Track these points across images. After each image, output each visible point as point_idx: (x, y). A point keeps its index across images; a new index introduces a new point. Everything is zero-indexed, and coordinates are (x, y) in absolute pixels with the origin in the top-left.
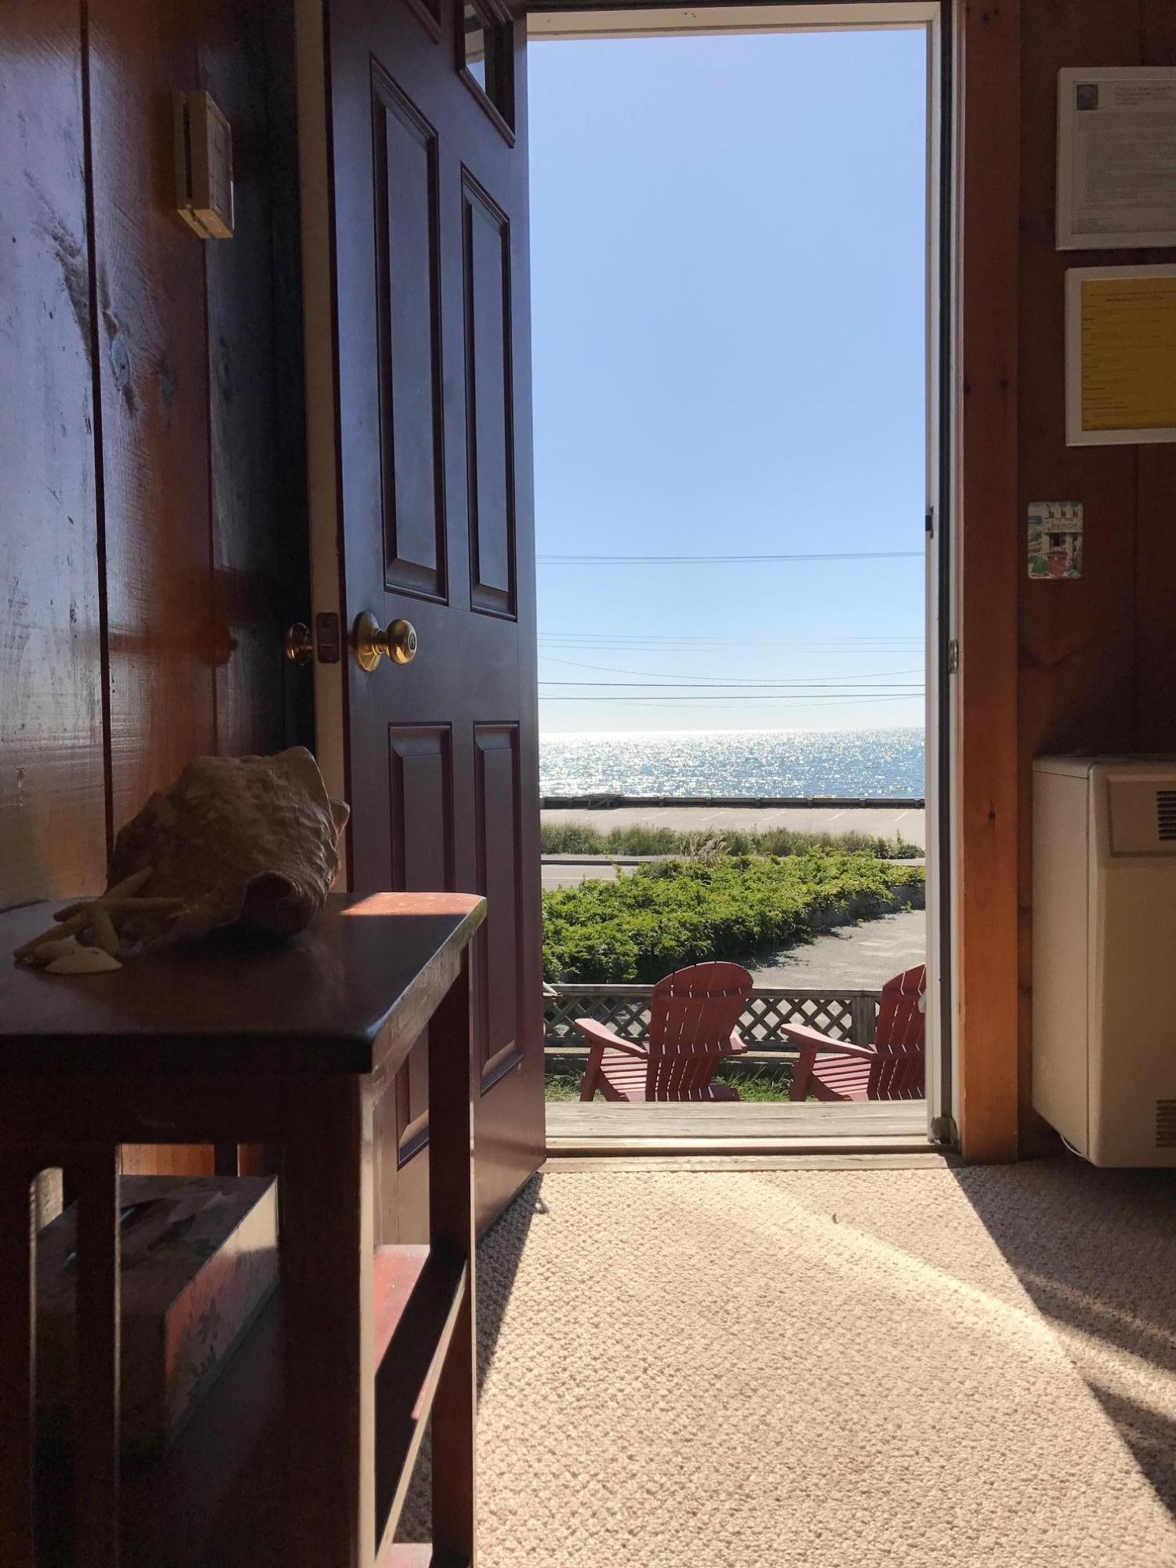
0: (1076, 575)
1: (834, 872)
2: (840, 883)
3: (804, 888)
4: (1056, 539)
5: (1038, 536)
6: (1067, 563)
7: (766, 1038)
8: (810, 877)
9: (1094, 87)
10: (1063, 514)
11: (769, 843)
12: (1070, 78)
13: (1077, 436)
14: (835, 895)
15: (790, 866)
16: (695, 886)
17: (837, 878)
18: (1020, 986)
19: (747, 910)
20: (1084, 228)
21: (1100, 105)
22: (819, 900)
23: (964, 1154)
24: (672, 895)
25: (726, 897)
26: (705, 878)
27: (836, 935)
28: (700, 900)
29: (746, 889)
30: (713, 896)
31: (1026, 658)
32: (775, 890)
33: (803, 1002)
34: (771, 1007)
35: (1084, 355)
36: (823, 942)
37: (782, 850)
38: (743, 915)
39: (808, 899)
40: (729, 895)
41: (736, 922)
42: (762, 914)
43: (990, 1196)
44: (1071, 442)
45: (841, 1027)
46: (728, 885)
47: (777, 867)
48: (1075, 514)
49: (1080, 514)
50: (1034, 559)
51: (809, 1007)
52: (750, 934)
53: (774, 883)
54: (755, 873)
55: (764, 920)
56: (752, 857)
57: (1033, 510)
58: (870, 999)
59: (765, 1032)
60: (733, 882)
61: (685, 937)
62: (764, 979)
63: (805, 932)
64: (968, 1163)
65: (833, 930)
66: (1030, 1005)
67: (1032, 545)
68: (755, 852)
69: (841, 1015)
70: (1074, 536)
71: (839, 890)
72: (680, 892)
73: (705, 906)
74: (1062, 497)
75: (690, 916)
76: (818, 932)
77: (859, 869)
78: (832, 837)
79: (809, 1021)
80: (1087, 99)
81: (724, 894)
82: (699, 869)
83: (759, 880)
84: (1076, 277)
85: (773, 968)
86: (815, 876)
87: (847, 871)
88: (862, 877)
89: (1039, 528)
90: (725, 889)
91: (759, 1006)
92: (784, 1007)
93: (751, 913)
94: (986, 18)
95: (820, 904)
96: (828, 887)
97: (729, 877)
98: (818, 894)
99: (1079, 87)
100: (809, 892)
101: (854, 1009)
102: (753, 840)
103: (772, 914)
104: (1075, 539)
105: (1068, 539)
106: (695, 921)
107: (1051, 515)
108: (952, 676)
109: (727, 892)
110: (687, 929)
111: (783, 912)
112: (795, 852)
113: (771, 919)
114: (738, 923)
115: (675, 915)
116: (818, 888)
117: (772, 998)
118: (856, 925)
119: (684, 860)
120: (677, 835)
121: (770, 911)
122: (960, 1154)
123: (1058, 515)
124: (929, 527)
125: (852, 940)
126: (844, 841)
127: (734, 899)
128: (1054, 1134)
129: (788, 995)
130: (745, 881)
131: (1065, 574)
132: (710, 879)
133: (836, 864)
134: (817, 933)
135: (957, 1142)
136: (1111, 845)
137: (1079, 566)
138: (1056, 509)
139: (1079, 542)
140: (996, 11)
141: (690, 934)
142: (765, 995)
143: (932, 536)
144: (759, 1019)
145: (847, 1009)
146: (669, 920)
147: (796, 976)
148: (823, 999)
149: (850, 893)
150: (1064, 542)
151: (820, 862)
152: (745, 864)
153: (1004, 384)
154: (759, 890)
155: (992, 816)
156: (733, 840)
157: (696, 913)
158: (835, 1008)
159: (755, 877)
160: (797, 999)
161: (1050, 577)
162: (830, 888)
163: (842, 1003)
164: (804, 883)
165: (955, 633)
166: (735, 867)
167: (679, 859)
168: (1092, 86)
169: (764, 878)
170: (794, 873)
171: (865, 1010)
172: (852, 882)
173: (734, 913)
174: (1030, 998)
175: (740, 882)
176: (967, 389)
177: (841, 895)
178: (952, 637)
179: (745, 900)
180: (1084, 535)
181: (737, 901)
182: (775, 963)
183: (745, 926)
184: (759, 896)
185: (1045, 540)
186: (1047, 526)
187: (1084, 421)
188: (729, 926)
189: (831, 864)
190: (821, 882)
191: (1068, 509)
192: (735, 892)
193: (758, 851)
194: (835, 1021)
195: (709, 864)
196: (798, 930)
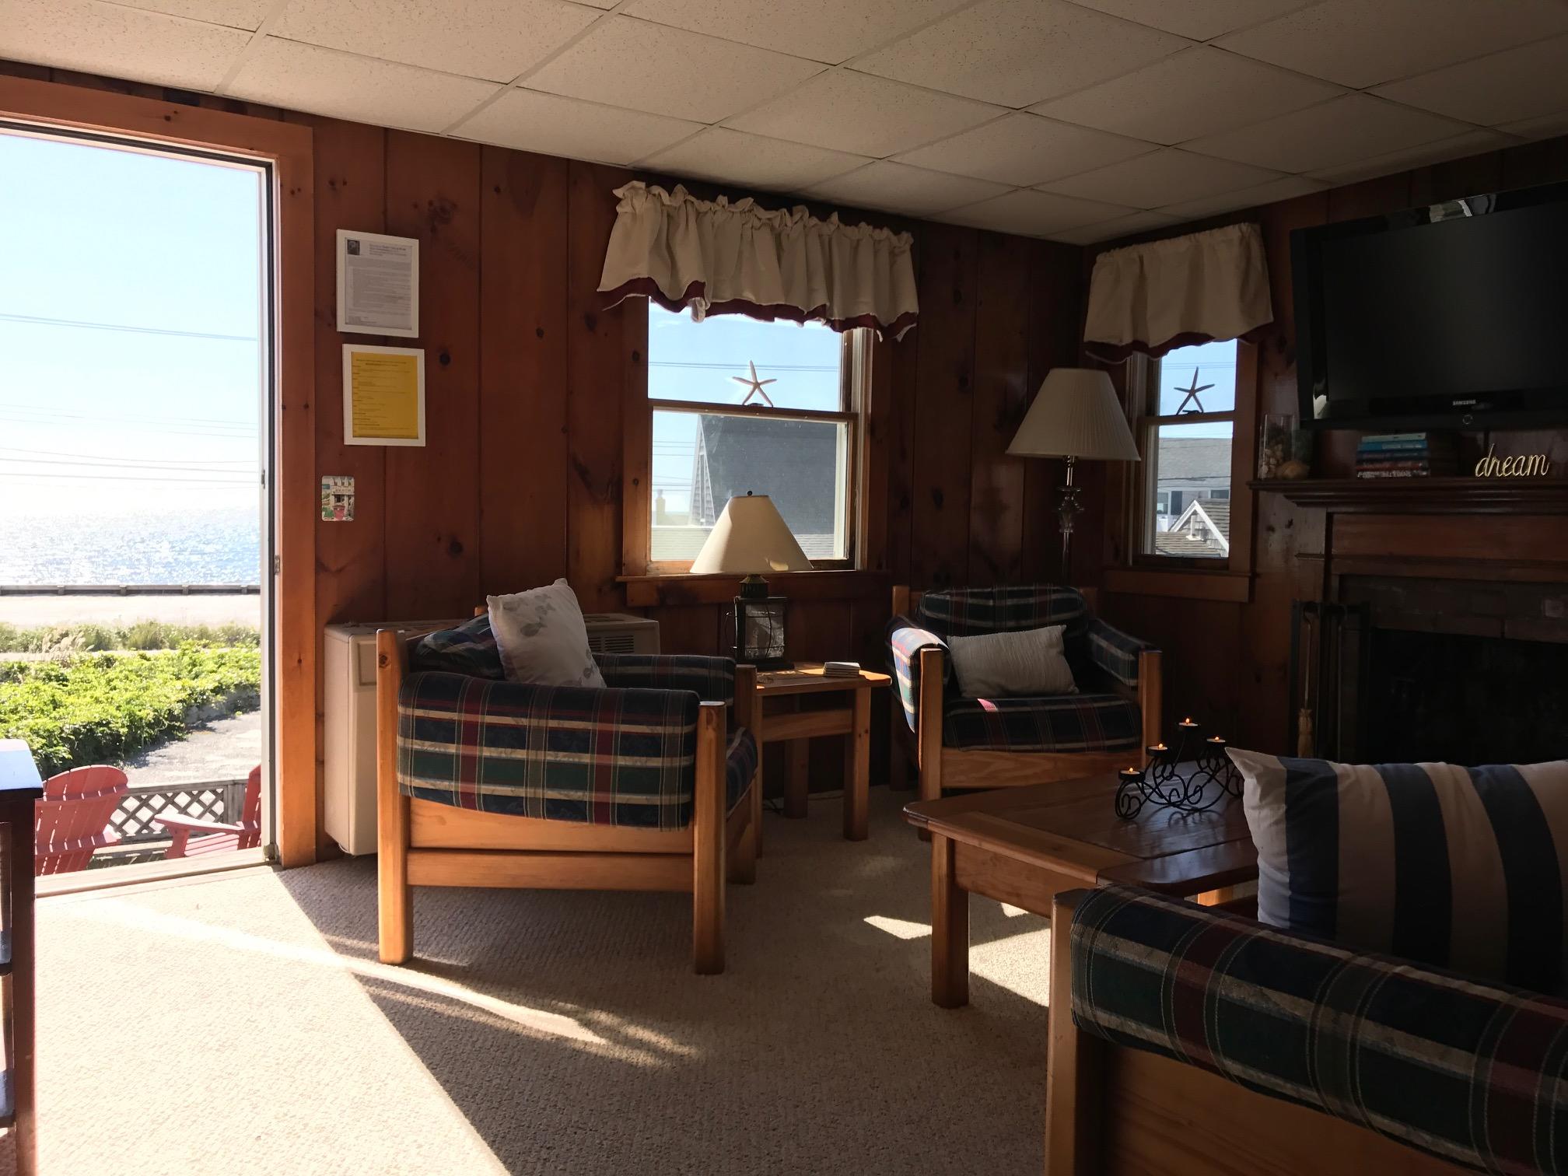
0: (350, 519)
1: (211, 666)
2: (217, 677)
3: (179, 684)
4: (339, 498)
5: (328, 496)
6: (345, 512)
7: (139, 832)
8: (185, 673)
9: (357, 242)
10: (343, 484)
11: (137, 637)
12: (343, 236)
13: (349, 440)
14: (212, 691)
15: (163, 662)
16: (50, 689)
17: (215, 672)
18: (317, 760)
19: (112, 710)
20: (351, 321)
21: (361, 252)
22: (195, 696)
23: (283, 864)
24: (21, 701)
25: (88, 699)
26: (62, 680)
27: (211, 729)
28: (56, 705)
29: (111, 689)
30: (72, 699)
31: (320, 567)
32: (146, 689)
33: (176, 795)
34: (144, 803)
35: (353, 393)
36: (196, 736)
37: (154, 644)
38: (109, 717)
39: (183, 695)
40: (92, 697)
41: (99, 724)
42: (131, 715)
43: (296, 882)
44: (347, 443)
45: (213, 813)
46: (89, 686)
47: (147, 664)
48: (350, 484)
49: (353, 484)
50: (325, 509)
51: (183, 799)
52: (117, 736)
53: (144, 681)
54: (121, 672)
55: (134, 723)
56: (119, 653)
57: (325, 481)
58: (241, 786)
59: (138, 826)
60: (95, 683)
61: (39, 746)
62: (136, 777)
63: (179, 729)
64: (285, 869)
65: (209, 725)
66: (323, 772)
67: (324, 501)
68: (120, 646)
69: (214, 803)
70: (349, 497)
71: (217, 684)
72: (31, 697)
73: (62, 710)
74: (343, 473)
75: (45, 723)
76: (193, 728)
77: (237, 662)
78: (210, 629)
79: (183, 810)
80: (353, 248)
81: (85, 696)
82: (52, 670)
83: (127, 678)
84: (348, 349)
85: (144, 769)
86: (190, 671)
87: (224, 664)
88: (241, 669)
89: (328, 491)
90: (86, 690)
91: (131, 804)
92: (157, 801)
93: (119, 714)
94: (293, 193)
95: (196, 700)
96: (204, 681)
97: (91, 677)
98: (193, 690)
99: (349, 241)
100: (184, 689)
101: (225, 796)
102: (119, 633)
103: (142, 714)
104: (350, 499)
105: (346, 498)
106: (50, 726)
107: (336, 484)
108: (276, 576)
109: (89, 693)
110: (39, 735)
111: (156, 711)
112: (168, 644)
113: (141, 719)
114: (103, 725)
115: (24, 722)
116: (194, 683)
117: (144, 796)
118: (234, 718)
119: (31, 660)
120: (19, 631)
121: (140, 711)
122: (281, 864)
123: (339, 483)
124: (263, 482)
125: (228, 734)
126: (223, 630)
127: (97, 701)
128: (336, 844)
129: (161, 791)
130: (109, 681)
131: (344, 519)
132: (67, 680)
133: (213, 658)
134: (189, 729)
135: (279, 857)
136: (360, 679)
137: (352, 513)
138: (339, 480)
139: (352, 500)
140: (299, 190)
141: (44, 741)
142: (137, 793)
143: (264, 487)
144: (132, 815)
145: (219, 797)
146: (18, 728)
147: (168, 774)
148: (195, 792)
149: (228, 687)
150: (343, 500)
151: (196, 656)
152: (109, 662)
153: (307, 406)
154: (126, 690)
155: (300, 661)
156: (93, 634)
157: (51, 718)
158: (207, 797)
159: (121, 676)
160: (169, 794)
161: (335, 520)
162: (207, 683)
163: (214, 792)
164: (179, 679)
165: (278, 551)
166: (97, 665)
167: (23, 658)
168: (356, 242)
169: (133, 676)
170: (166, 669)
171: (236, 796)
172: (231, 676)
173: (97, 715)
174: (323, 767)
175: (103, 682)
176: (284, 408)
177: (217, 691)
178: (277, 553)
179: (110, 700)
180: (355, 496)
181: (101, 702)
182: (145, 764)
183: (110, 728)
184: (128, 695)
185: (332, 499)
186: (332, 490)
187: (354, 431)
188: (91, 730)
189: (208, 656)
190: (197, 676)
191: (346, 481)
192: (98, 693)
193: (124, 645)
194: (208, 809)
195: (65, 665)
196: (171, 728)
